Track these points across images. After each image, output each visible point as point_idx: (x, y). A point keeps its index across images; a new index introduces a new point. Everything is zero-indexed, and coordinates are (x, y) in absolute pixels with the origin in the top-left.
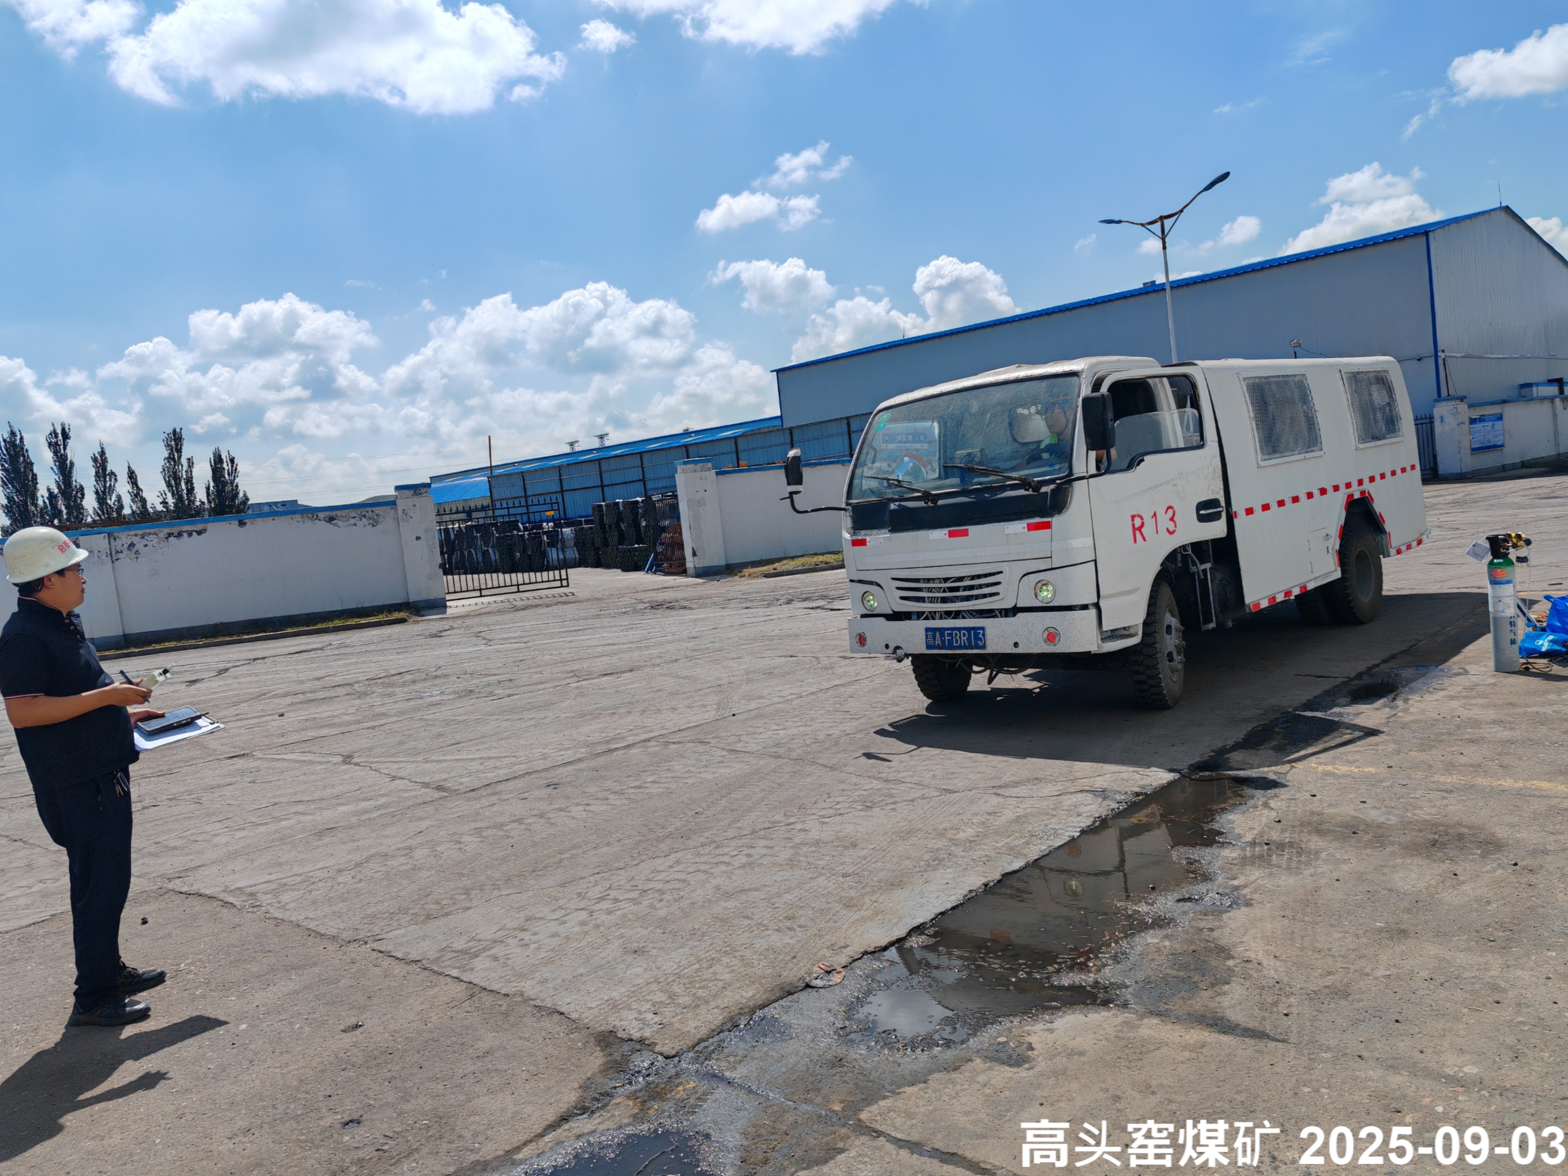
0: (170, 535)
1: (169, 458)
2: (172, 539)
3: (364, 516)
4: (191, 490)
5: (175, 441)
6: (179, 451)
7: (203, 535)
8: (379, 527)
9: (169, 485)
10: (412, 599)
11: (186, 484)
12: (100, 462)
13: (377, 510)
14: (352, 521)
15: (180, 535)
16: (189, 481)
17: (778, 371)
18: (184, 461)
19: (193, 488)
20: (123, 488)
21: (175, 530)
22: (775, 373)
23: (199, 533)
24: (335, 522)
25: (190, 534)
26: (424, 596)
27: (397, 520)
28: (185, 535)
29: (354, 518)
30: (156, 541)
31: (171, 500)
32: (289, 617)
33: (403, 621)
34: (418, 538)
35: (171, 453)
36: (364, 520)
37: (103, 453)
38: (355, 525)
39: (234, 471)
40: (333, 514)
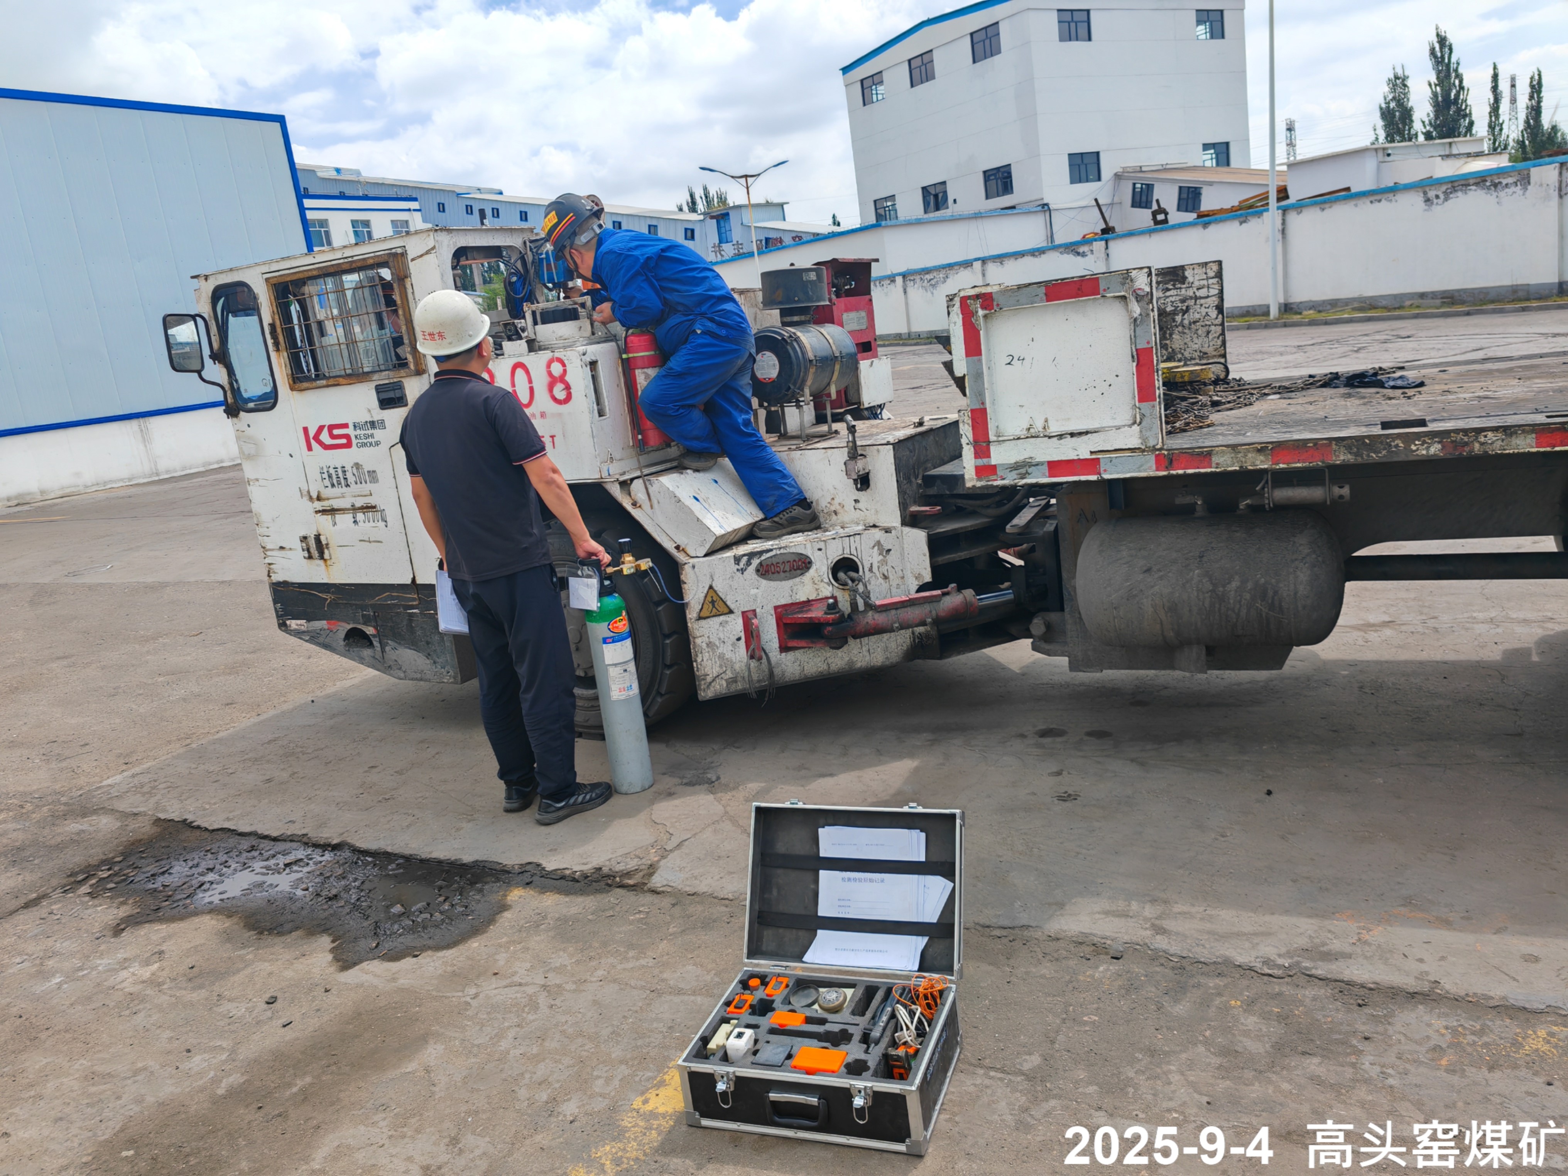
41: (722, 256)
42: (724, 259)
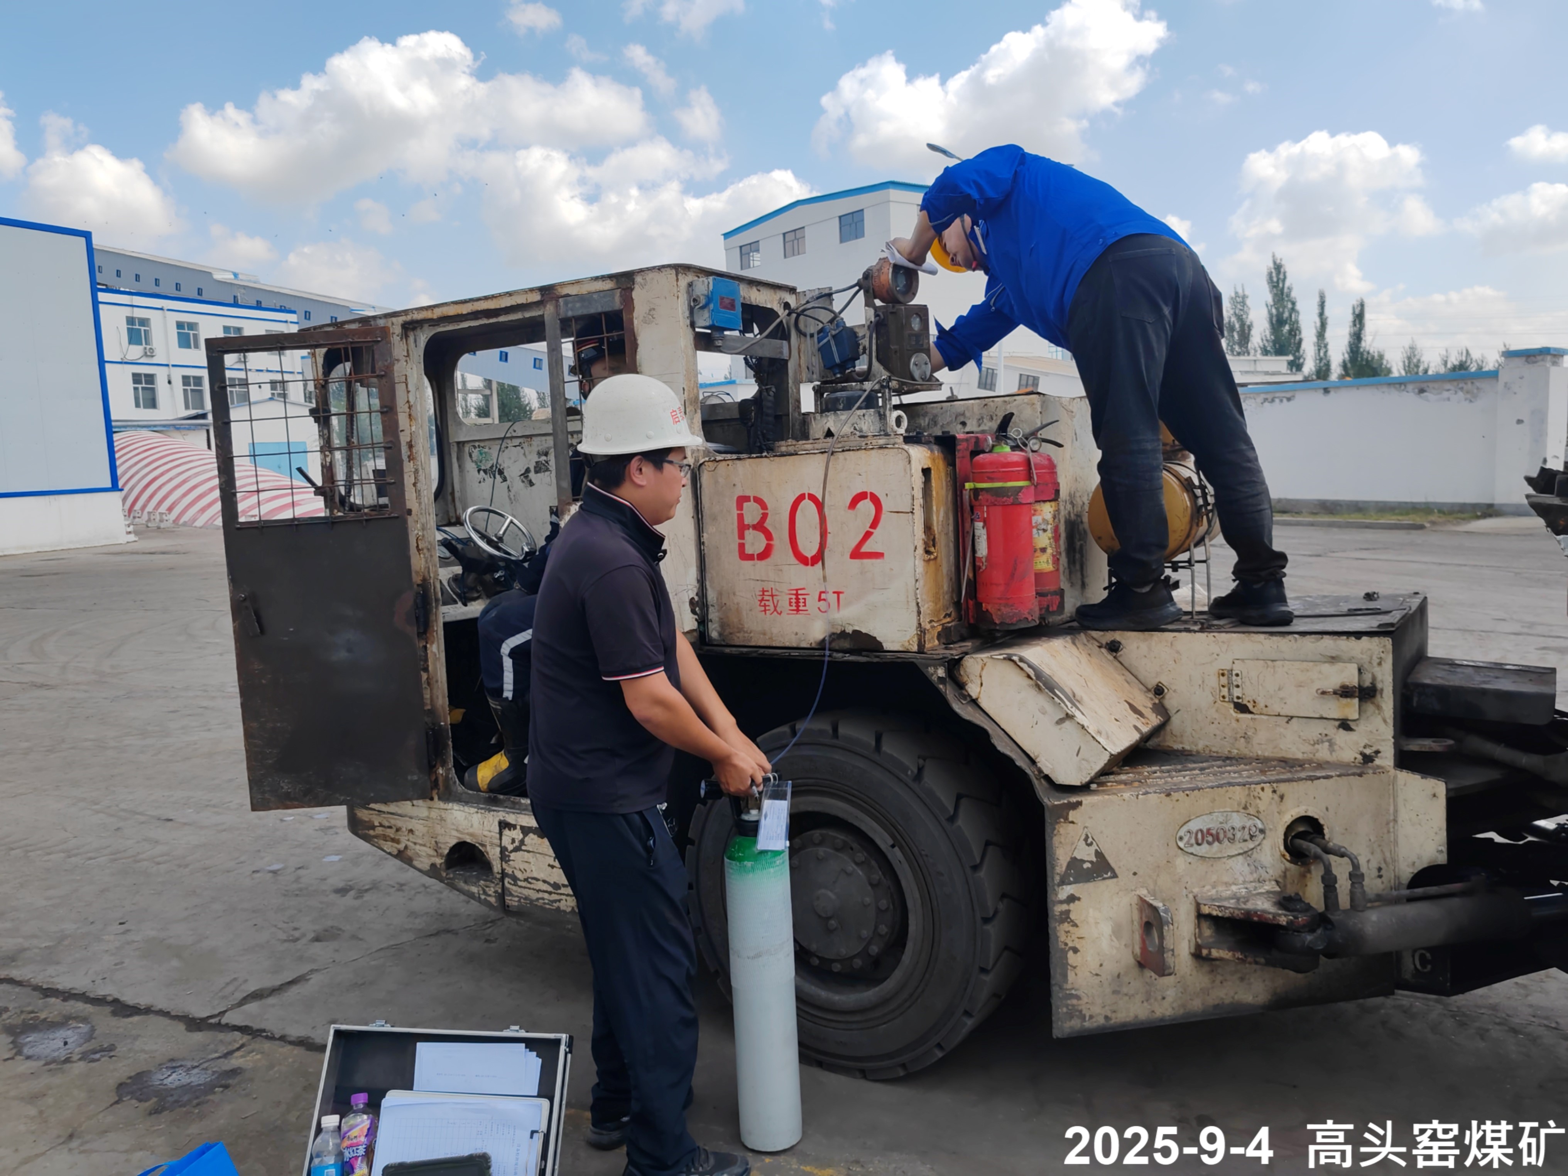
0: (1266, 400)
2: (1266, 404)
3: (1462, 389)
7: (1292, 402)
8: (1479, 403)
10: (1499, 500)
13: (1480, 381)
14: (1446, 394)
21: (1269, 396)
23: (1289, 399)
24: (1425, 394)
25: (1281, 401)
26: (1513, 500)
28: (1277, 400)
29: (1448, 390)
34: (1522, 422)
36: (1460, 394)
38: (1449, 399)
40: (1424, 385)
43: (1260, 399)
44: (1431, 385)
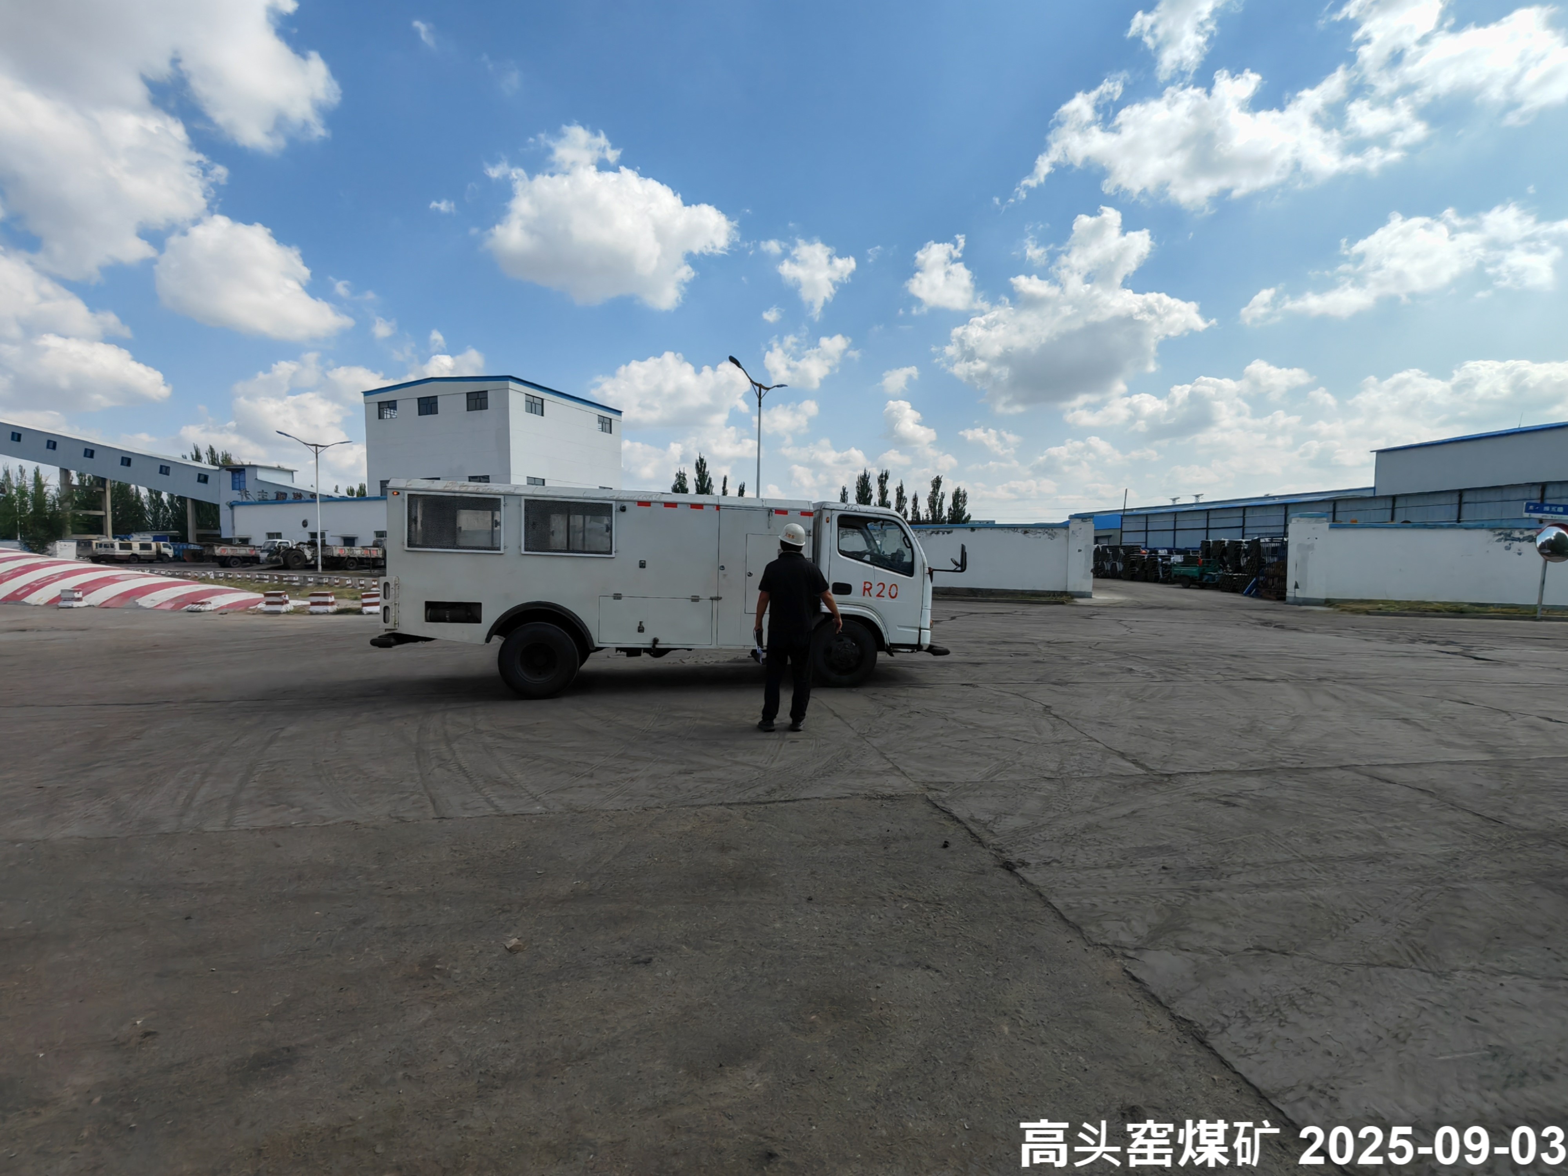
0: (932, 532)
1: (932, 492)
2: (934, 535)
4: (941, 510)
5: (937, 483)
6: (938, 488)
7: (950, 534)
8: (1055, 540)
9: (930, 506)
10: (1070, 589)
11: (939, 506)
12: (900, 491)
13: (1055, 530)
14: (1038, 535)
15: (938, 533)
16: (941, 505)
17: (1379, 452)
18: (940, 494)
19: (942, 509)
20: (909, 506)
21: (936, 530)
22: (1375, 453)
23: (948, 533)
24: (1028, 534)
25: (943, 533)
26: (1077, 589)
27: (1067, 537)
28: (941, 533)
29: (1040, 533)
30: (925, 535)
31: (930, 515)
32: (991, 590)
33: (1062, 603)
34: (1080, 551)
35: (934, 489)
36: (1046, 535)
37: (901, 487)
38: (1040, 537)
39: (964, 502)
40: (1027, 529)
41: (248, 498)
42: (249, 501)
43: (929, 532)
44: (1031, 530)
